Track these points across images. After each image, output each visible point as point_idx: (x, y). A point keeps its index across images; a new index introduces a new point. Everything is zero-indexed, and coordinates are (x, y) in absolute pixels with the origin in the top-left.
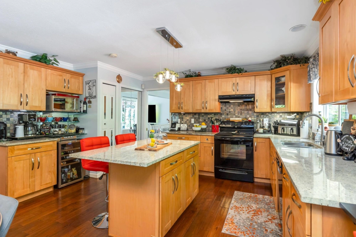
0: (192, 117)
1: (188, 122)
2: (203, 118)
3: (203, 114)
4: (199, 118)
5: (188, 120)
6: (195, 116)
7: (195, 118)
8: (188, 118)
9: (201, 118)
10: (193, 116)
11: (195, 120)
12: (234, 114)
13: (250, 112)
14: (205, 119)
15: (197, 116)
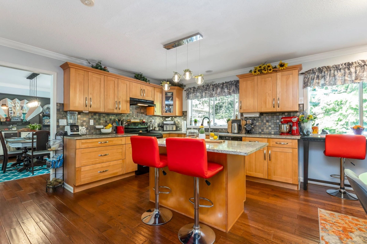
0: (90, 117)
1: (85, 124)
2: (104, 119)
3: (104, 115)
4: (100, 119)
5: (84, 121)
6: (95, 117)
7: (94, 119)
8: (85, 119)
9: (102, 119)
10: (92, 116)
11: (95, 121)
12: (133, 116)
13: (143, 115)
14: (106, 120)
15: (97, 117)
